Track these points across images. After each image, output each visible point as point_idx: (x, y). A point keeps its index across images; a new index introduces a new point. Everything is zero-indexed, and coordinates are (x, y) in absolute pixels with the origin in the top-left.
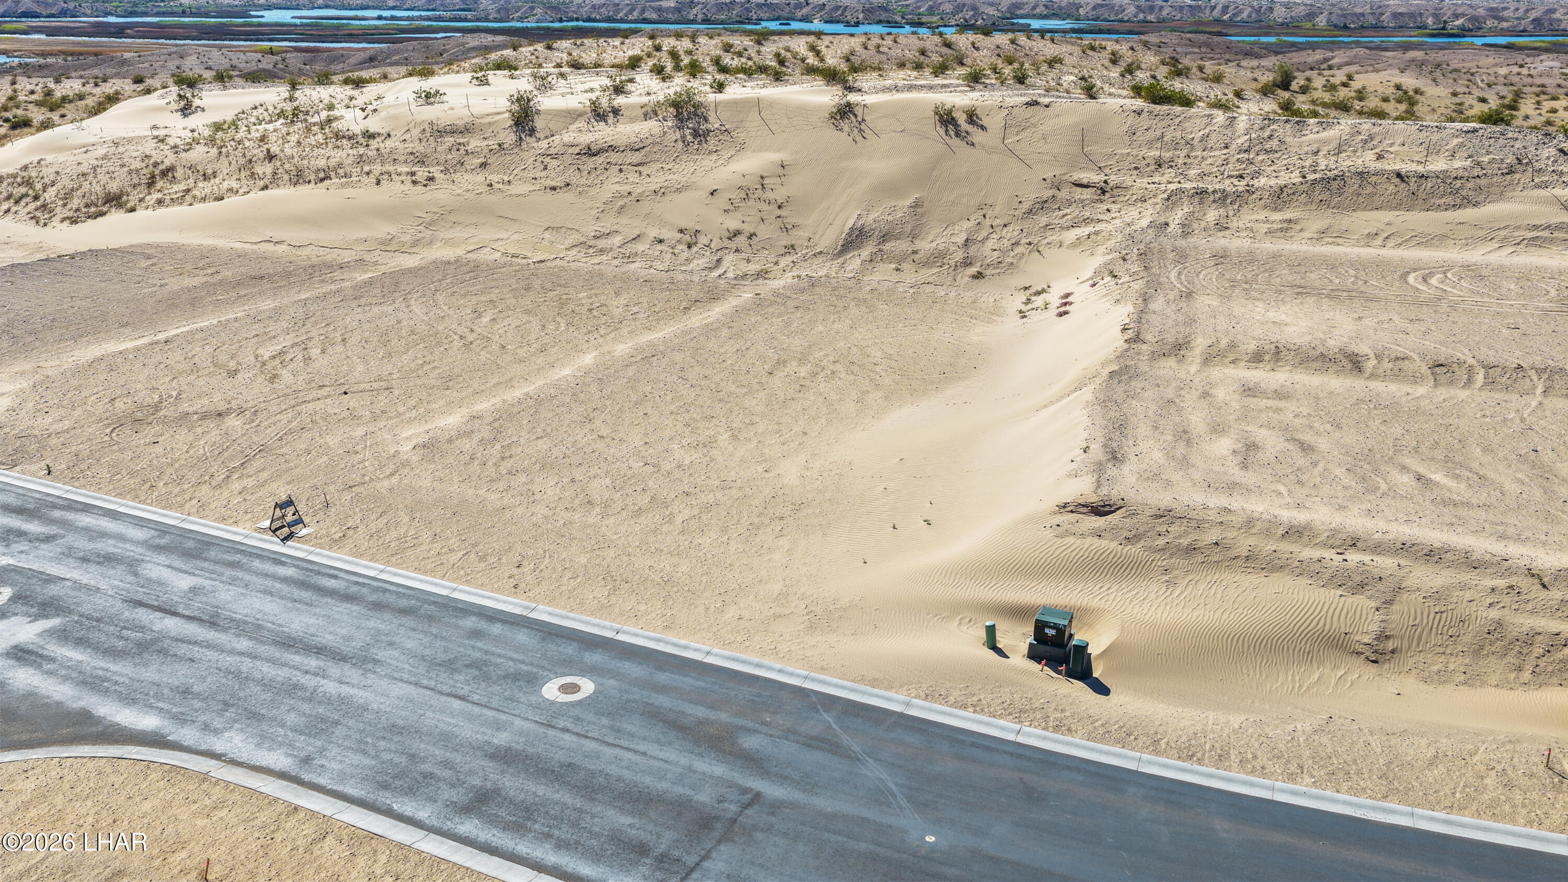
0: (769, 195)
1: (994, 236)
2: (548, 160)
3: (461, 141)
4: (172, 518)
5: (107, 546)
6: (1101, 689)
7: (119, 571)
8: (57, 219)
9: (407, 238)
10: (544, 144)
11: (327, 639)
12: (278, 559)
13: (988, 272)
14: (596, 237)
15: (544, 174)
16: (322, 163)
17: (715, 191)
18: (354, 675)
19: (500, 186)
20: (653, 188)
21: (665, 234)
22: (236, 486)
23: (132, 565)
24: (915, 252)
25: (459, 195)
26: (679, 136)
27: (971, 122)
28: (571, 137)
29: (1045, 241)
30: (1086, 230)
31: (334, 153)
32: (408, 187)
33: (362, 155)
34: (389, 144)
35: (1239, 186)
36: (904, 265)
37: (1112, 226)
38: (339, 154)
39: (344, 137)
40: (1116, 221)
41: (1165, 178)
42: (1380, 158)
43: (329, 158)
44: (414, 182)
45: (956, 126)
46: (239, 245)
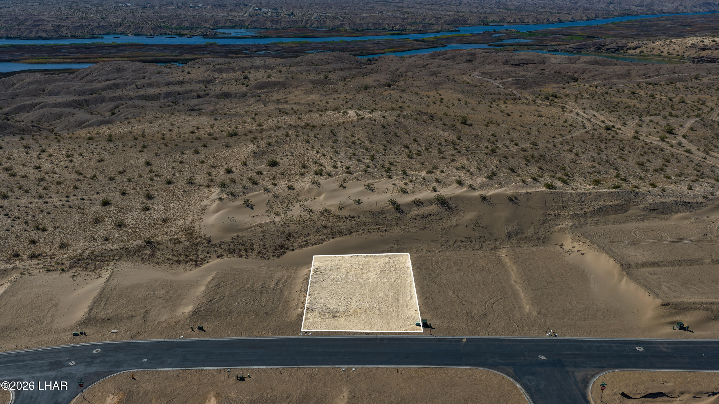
0: (481, 225)
1: (539, 231)
2: (414, 220)
3: (383, 216)
8: (270, 256)
10: (409, 215)
13: (545, 240)
15: (416, 225)
17: (466, 225)
19: (407, 230)
20: (450, 226)
21: (463, 239)
24: (526, 237)
25: (397, 234)
26: (445, 210)
27: (516, 199)
28: (415, 212)
29: (552, 231)
30: (559, 227)
31: (345, 224)
32: (380, 233)
33: (356, 224)
34: (362, 219)
35: (583, 212)
36: (526, 241)
37: (564, 225)
38: (348, 224)
39: (343, 218)
40: (564, 224)
41: (567, 211)
42: (605, 201)
43: (345, 225)
44: (381, 231)
45: (513, 201)
46: (347, 258)
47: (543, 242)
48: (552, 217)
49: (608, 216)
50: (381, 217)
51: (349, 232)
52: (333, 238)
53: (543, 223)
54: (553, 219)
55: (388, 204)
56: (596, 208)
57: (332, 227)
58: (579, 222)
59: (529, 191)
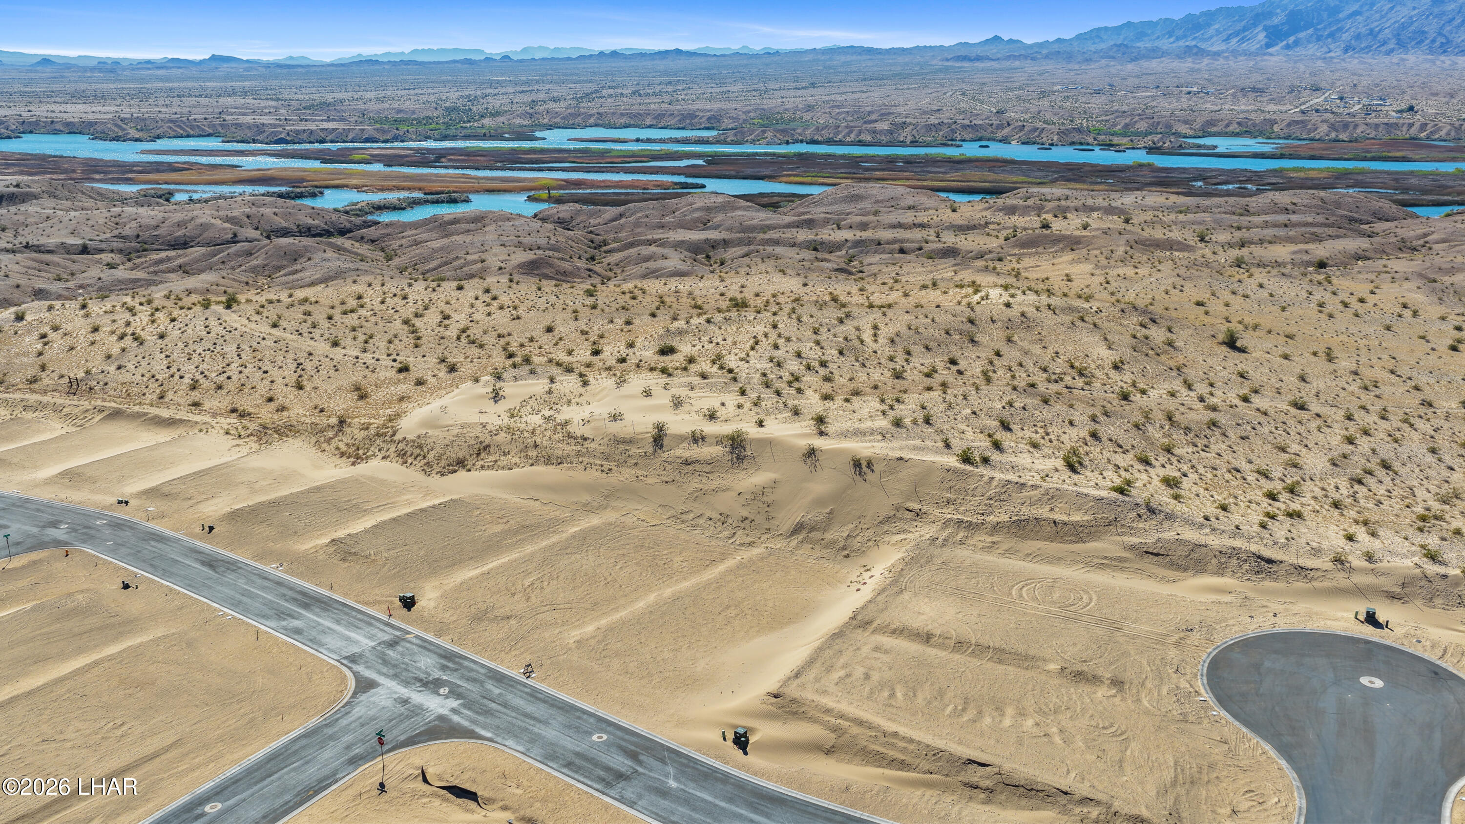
1: (861, 534)
2: (666, 464)
3: (626, 448)
4: (492, 665)
5: (473, 675)
6: (746, 753)
7: (478, 685)
8: (434, 472)
9: (595, 504)
10: (666, 455)
11: (537, 715)
12: (525, 685)
13: (852, 554)
14: (682, 513)
15: (663, 473)
16: (560, 453)
17: (741, 493)
18: (543, 727)
19: (642, 478)
20: (713, 488)
21: (715, 516)
22: (513, 653)
23: (482, 683)
24: (823, 540)
25: (622, 481)
26: (730, 459)
27: (868, 467)
28: (679, 452)
29: (883, 540)
30: (903, 536)
31: (566, 447)
32: (599, 473)
33: (579, 451)
34: (593, 445)
35: (979, 519)
36: (815, 546)
37: (914, 536)
38: (569, 448)
39: (572, 437)
40: (916, 533)
41: (948, 511)
42: (1051, 510)
43: (564, 450)
44: (602, 471)
45: (861, 468)
46: (518, 500)
47: (847, 556)
48: (910, 515)
49: (1027, 542)
50: (622, 447)
51: (559, 461)
52: (532, 465)
53: (881, 522)
54: (907, 519)
55: (650, 430)
56: (1014, 518)
57: (547, 448)
58: (950, 537)
59: (906, 457)
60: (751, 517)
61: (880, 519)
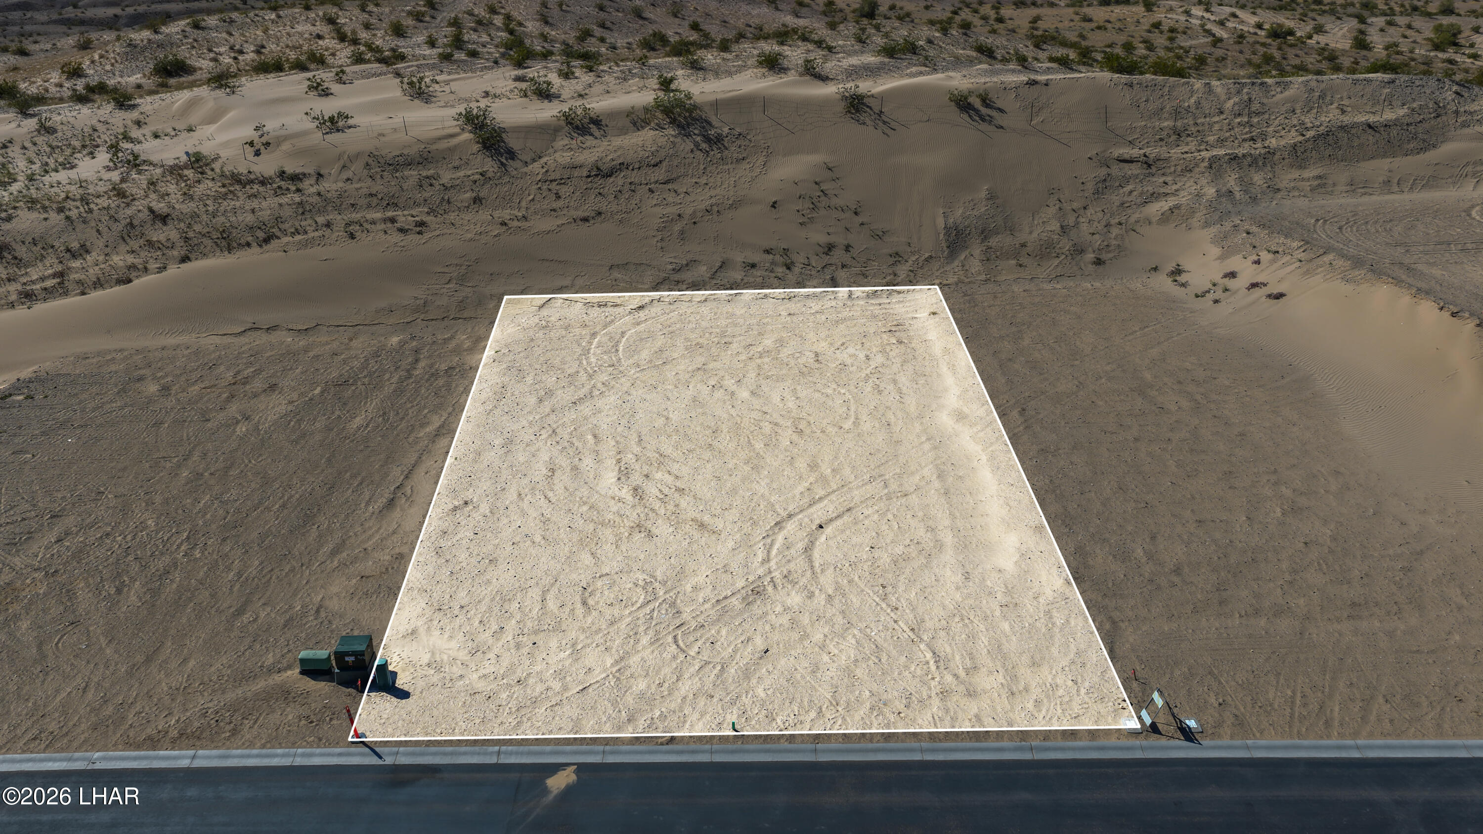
0: (835, 201)
1: (1082, 220)
2: (553, 186)
3: (424, 173)
10: (536, 167)
13: (1104, 256)
14: (676, 271)
15: (560, 204)
17: (775, 203)
19: (516, 223)
20: (703, 207)
21: (756, 258)
24: (1023, 245)
25: (471, 240)
26: (692, 147)
27: (988, 106)
28: (564, 158)
29: (1132, 219)
30: (1163, 205)
31: (255, 204)
32: (397, 237)
33: (301, 204)
34: (329, 186)
35: (1258, 148)
36: (1023, 260)
37: (1184, 198)
38: (264, 204)
39: (252, 182)
40: (1182, 193)
41: (1192, 146)
42: (1343, 112)
43: (253, 211)
44: (401, 230)
45: (977, 111)
46: (217, 340)
47: (1099, 262)
48: (1133, 169)
49: (1362, 164)
50: (413, 174)
51: (261, 235)
52: (185, 259)
53: (1097, 192)
54: (1137, 176)
55: (458, 130)
56: (1310, 134)
57: (195, 216)
58: (1246, 185)
59: (1041, 78)
60: (840, 240)
61: (1090, 187)
